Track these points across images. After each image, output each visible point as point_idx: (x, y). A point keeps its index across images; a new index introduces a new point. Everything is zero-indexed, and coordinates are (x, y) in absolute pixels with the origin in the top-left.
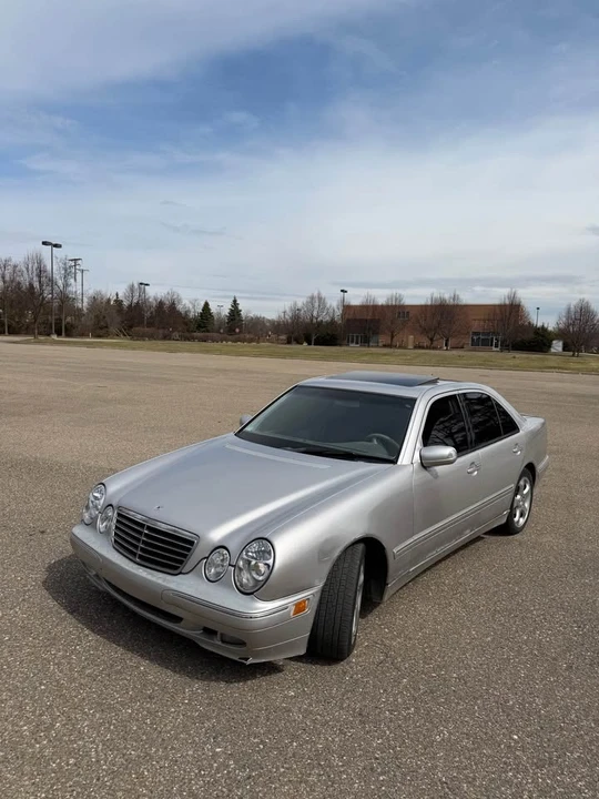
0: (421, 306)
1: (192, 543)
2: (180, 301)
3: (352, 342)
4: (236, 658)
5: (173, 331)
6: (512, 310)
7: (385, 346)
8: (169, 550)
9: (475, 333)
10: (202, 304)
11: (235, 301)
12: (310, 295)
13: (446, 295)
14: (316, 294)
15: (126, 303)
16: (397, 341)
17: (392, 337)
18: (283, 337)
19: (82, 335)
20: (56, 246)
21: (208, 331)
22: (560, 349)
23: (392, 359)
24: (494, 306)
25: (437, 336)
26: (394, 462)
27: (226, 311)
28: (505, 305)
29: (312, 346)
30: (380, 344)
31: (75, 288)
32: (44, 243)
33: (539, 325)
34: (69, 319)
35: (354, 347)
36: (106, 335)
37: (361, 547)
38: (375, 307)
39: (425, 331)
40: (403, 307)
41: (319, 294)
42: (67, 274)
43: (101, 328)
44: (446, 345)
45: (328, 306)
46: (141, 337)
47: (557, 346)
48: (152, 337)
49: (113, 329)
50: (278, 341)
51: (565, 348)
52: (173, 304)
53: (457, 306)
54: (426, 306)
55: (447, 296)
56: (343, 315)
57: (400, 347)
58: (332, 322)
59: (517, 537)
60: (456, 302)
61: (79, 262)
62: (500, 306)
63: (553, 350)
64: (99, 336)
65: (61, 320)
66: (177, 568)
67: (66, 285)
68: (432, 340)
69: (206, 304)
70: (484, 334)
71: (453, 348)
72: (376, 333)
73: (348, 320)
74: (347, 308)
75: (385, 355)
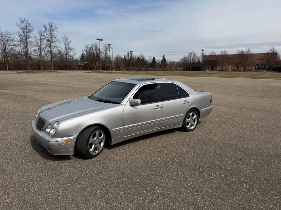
3: (207, 69)
5: (141, 68)
7: (219, 71)
9: (257, 65)
10: (153, 57)
11: (164, 56)
12: (189, 52)
13: (245, 50)
14: (192, 52)
15: (127, 59)
16: (224, 68)
17: (222, 67)
19: (112, 70)
20: (101, 40)
21: (154, 67)
24: (265, 54)
25: (240, 66)
26: (119, 103)
27: (161, 60)
28: (269, 53)
30: (218, 70)
31: (109, 54)
32: (97, 39)
34: (108, 65)
35: (207, 71)
36: (120, 70)
38: (215, 56)
39: (235, 64)
40: (227, 55)
42: (106, 49)
43: (118, 67)
44: (245, 70)
46: (131, 70)
48: (134, 70)
49: (121, 68)
50: (179, 70)
53: (250, 54)
54: (235, 55)
57: (226, 71)
58: (199, 62)
61: (111, 45)
62: (267, 54)
64: (117, 70)
65: (105, 65)
67: (106, 53)
68: (237, 68)
69: (154, 58)
70: (261, 65)
71: (247, 71)
72: (216, 65)
74: (205, 57)
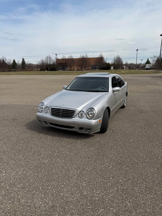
0: (78, 59)
1: (75, 111)
2: (6, 60)
3: (60, 70)
4: (88, 133)
5: (5, 69)
6: (101, 59)
7: (69, 70)
8: (69, 113)
9: (92, 66)
10: (13, 60)
11: (23, 59)
12: (46, 56)
16: (72, 69)
17: (71, 68)
18: (39, 69)
21: (16, 69)
22: (113, 69)
23: (73, 74)
25: (83, 67)
26: (108, 91)
27: (21, 62)
29: (49, 71)
30: (68, 70)
33: (108, 62)
37: (107, 109)
38: (65, 59)
39: (79, 66)
40: (73, 59)
41: (49, 56)
44: (85, 69)
45: (52, 59)
47: (112, 68)
51: (114, 68)
52: (3, 60)
53: (87, 58)
55: (84, 56)
56: (56, 62)
58: (54, 64)
59: (125, 108)
60: (87, 57)
62: (98, 58)
63: (111, 69)
66: (71, 117)
68: (81, 68)
70: (94, 66)
71: (87, 70)
72: (66, 67)
73: (58, 63)
74: (57, 60)
75: (71, 72)
